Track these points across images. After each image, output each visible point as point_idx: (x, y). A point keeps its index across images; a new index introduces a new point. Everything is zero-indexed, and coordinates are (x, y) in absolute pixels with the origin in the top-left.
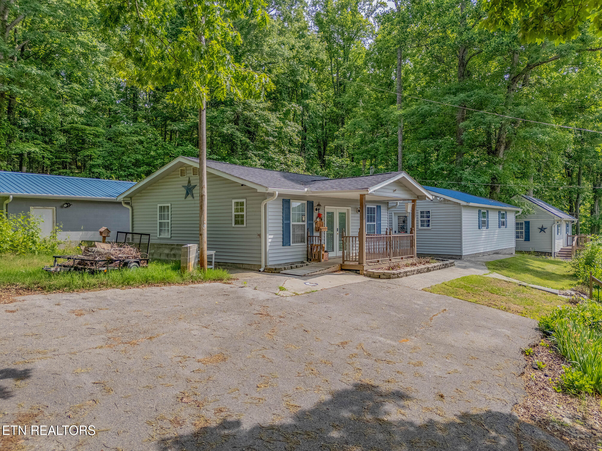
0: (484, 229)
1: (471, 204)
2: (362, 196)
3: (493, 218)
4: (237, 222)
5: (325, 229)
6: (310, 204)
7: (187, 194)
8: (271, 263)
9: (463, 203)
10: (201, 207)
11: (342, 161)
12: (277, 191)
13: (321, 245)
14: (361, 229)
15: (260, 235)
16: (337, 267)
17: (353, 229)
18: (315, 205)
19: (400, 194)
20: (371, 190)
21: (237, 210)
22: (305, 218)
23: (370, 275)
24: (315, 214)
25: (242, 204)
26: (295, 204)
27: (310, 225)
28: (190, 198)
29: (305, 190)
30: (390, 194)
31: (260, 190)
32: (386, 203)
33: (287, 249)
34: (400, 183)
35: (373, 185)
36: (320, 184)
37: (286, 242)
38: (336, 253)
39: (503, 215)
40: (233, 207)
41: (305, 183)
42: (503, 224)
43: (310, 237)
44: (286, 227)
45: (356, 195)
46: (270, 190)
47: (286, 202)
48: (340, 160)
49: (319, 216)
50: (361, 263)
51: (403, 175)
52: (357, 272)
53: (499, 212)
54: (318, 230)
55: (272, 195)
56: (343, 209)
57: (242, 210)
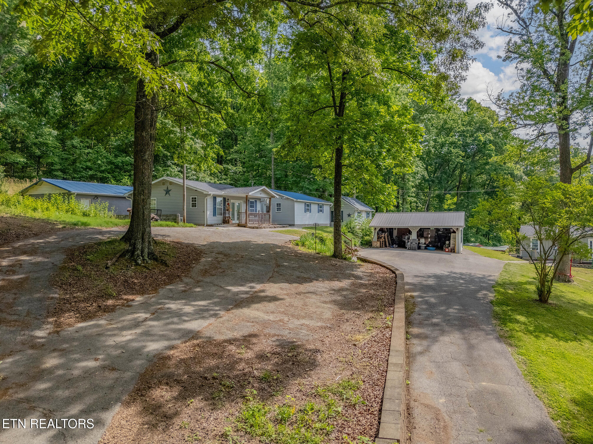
0: (308, 213)
1: (298, 200)
2: (247, 196)
3: (314, 208)
4: (193, 206)
5: (231, 210)
6: (224, 199)
7: (166, 193)
8: (209, 223)
9: (295, 200)
10: (184, 199)
11: (237, 169)
12: (212, 193)
13: (229, 217)
14: (246, 209)
15: (204, 212)
16: (237, 225)
17: (243, 210)
18: (226, 199)
19: (263, 195)
20: (250, 194)
21: (193, 201)
22: (222, 205)
23: (250, 228)
24: (227, 203)
25: (195, 198)
26: (219, 200)
27: (224, 208)
28: (168, 195)
29: (222, 193)
30: (259, 195)
31: (205, 193)
32: (259, 199)
33: (215, 218)
34: (263, 191)
35: (251, 192)
36: (228, 190)
37: (214, 214)
38: (236, 221)
39: (321, 207)
40: (191, 200)
41: (221, 189)
42: (321, 211)
43: (225, 213)
44: (215, 208)
45: (244, 195)
46: (210, 193)
47: (215, 198)
48: (235, 168)
49: (228, 204)
50: (246, 223)
51: (264, 187)
52: (245, 227)
53: (318, 205)
54: (228, 210)
55: (210, 195)
56: (239, 201)
57: (195, 201)
